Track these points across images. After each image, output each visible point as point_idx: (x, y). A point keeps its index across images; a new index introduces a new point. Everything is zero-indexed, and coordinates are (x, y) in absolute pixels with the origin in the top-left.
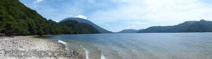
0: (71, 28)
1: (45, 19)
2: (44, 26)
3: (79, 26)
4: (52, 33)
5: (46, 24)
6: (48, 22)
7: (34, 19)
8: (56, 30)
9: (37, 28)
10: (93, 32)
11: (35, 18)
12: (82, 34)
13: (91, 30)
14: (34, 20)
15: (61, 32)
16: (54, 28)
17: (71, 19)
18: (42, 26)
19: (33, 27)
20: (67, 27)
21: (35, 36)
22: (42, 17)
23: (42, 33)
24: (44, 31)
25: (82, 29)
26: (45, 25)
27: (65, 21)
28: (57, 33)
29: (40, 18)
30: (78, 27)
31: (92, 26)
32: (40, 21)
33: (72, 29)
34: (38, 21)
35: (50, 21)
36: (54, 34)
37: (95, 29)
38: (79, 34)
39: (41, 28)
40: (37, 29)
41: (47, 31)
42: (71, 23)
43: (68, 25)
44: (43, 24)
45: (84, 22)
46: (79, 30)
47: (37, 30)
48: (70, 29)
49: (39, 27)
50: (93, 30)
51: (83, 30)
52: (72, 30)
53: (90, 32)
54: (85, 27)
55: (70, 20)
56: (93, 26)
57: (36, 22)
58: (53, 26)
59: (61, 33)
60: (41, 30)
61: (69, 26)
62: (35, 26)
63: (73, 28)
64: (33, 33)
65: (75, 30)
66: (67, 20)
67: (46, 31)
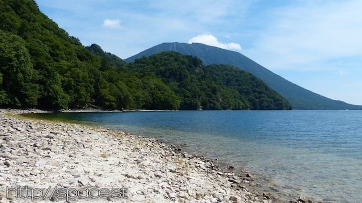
0: (175, 84)
1: (76, 42)
2: (68, 74)
3: (204, 77)
4: (101, 102)
5: (78, 61)
6: (87, 54)
7: (25, 38)
8: (121, 90)
9: (42, 76)
10: (261, 103)
11: (29, 36)
12: (217, 109)
13: (252, 96)
14: (28, 44)
15: (137, 99)
16: (110, 80)
17: (175, 50)
18: (62, 73)
19: (23, 72)
20: (159, 81)
21: (26, 112)
22: (61, 34)
23: (60, 100)
24: (68, 93)
25: (214, 91)
26: (76, 66)
27: (150, 58)
28: (122, 104)
29: (52, 36)
30: (199, 81)
31: (253, 78)
32: (52, 47)
33: (176, 88)
34: (45, 49)
35: (92, 54)
36: (111, 108)
37: (267, 88)
38: (204, 109)
39: (59, 77)
40: (40, 82)
41: (83, 92)
42: (175, 65)
43: (161, 74)
44: (64, 63)
45: (221, 61)
46: (203, 93)
47: (37, 86)
48: (169, 90)
49: (49, 74)
50: (260, 93)
51: (219, 94)
52: (176, 92)
53: (248, 104)
54: (228, 83)
55: (170, 54)
56: (260, 76)
57: (34, 53)
58: (106, 73)
59: (138, 104)
60: (58, 87)
61: (168, 74)
62: (29, 67)
63: (179, 86)
64: (22, 97)
65: (188, 94)
66: (159, 52)
67: (77, 91)
